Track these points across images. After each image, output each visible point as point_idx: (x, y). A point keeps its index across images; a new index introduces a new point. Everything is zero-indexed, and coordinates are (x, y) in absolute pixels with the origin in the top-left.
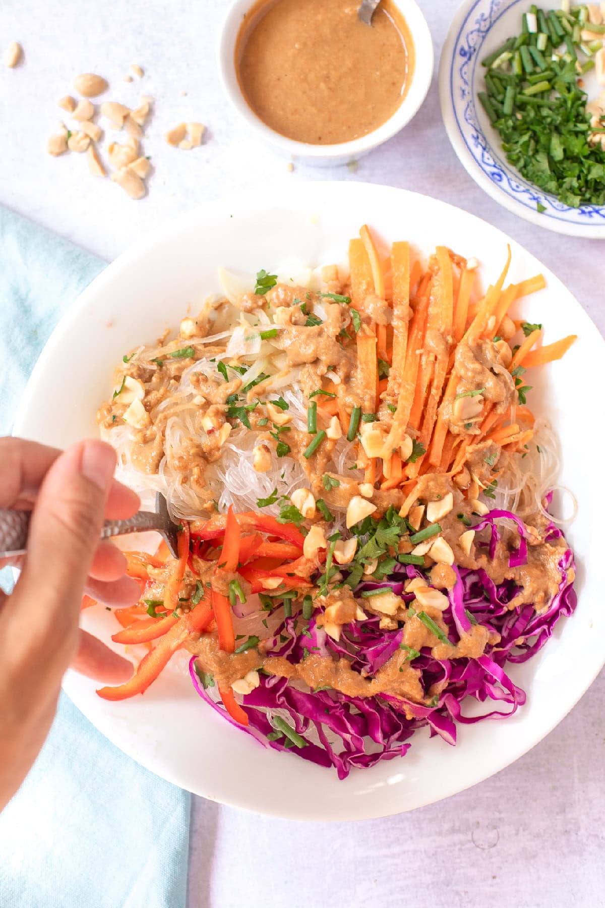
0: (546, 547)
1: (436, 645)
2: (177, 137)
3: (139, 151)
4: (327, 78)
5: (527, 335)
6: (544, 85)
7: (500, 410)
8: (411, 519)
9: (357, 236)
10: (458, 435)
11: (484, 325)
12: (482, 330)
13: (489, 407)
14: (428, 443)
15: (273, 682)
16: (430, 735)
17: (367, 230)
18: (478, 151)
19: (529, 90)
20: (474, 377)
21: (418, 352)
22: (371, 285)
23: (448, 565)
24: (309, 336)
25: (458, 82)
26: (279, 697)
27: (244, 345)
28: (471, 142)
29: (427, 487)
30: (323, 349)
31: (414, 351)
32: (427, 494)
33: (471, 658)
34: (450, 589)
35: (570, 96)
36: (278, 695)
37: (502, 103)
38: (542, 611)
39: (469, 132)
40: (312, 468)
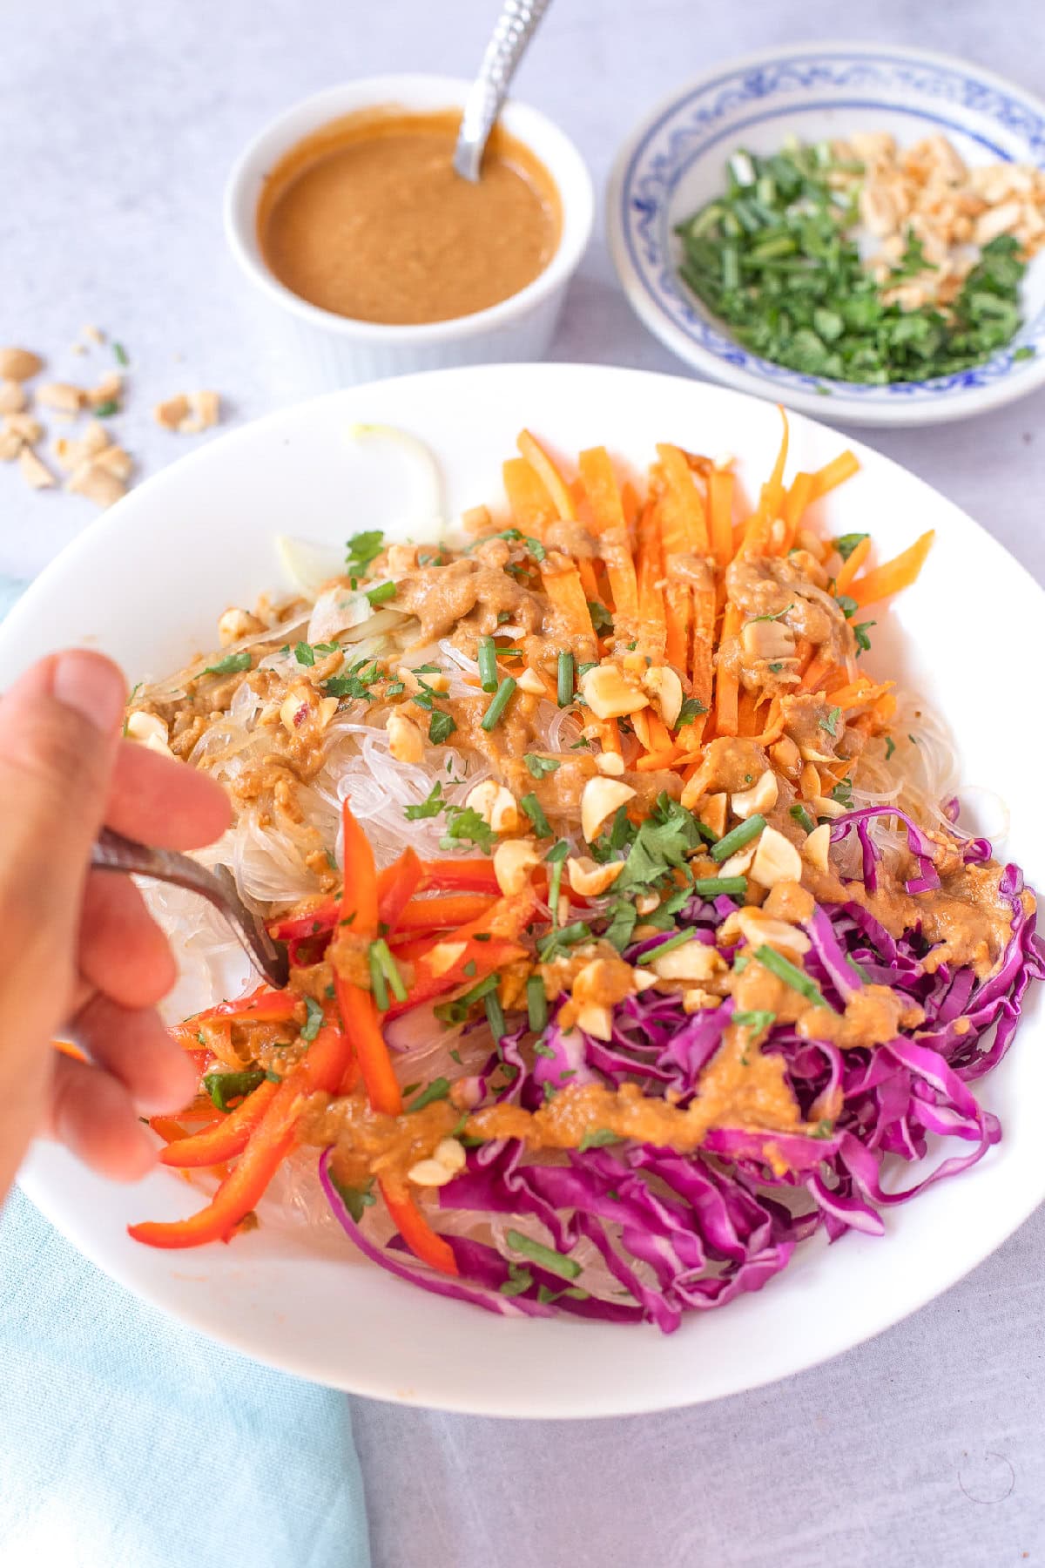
0: (969, 873)
1: (802, 1011)
2: (175, 415)
3: (110, 441)
4: (418, 255)
5: (845, 557)
6: (785, 245)
7: (827, 655)
8: (706, 820)
9: (516, 454)
10: (761, 689)
11: (765, 532)
12: (764, 541)
13: (806, 647)
14: (709, 704)
15: (493, 1152)
16: (828, 1239)
17: (528, 438)
18: (696, 330)
19: (762, 254)
20: (766, 603)
21: (658, 585)
22: (553, 516)
23: (792, 883)
24: (453, 575)
25: (640, 244)
26: (512, 1176)
27: (339, 614)
28: (682, 319)
29: (723, 759)
30: (486, 583)
31: (650, 586)
32: (725, 774)
33: (878, 1046)
34: (804, 921)
35: (831, 253)
36: (507, 1175)
37: (720, 278)
38: (988, 973)
39: (674, 305)
40: (502, 751)
